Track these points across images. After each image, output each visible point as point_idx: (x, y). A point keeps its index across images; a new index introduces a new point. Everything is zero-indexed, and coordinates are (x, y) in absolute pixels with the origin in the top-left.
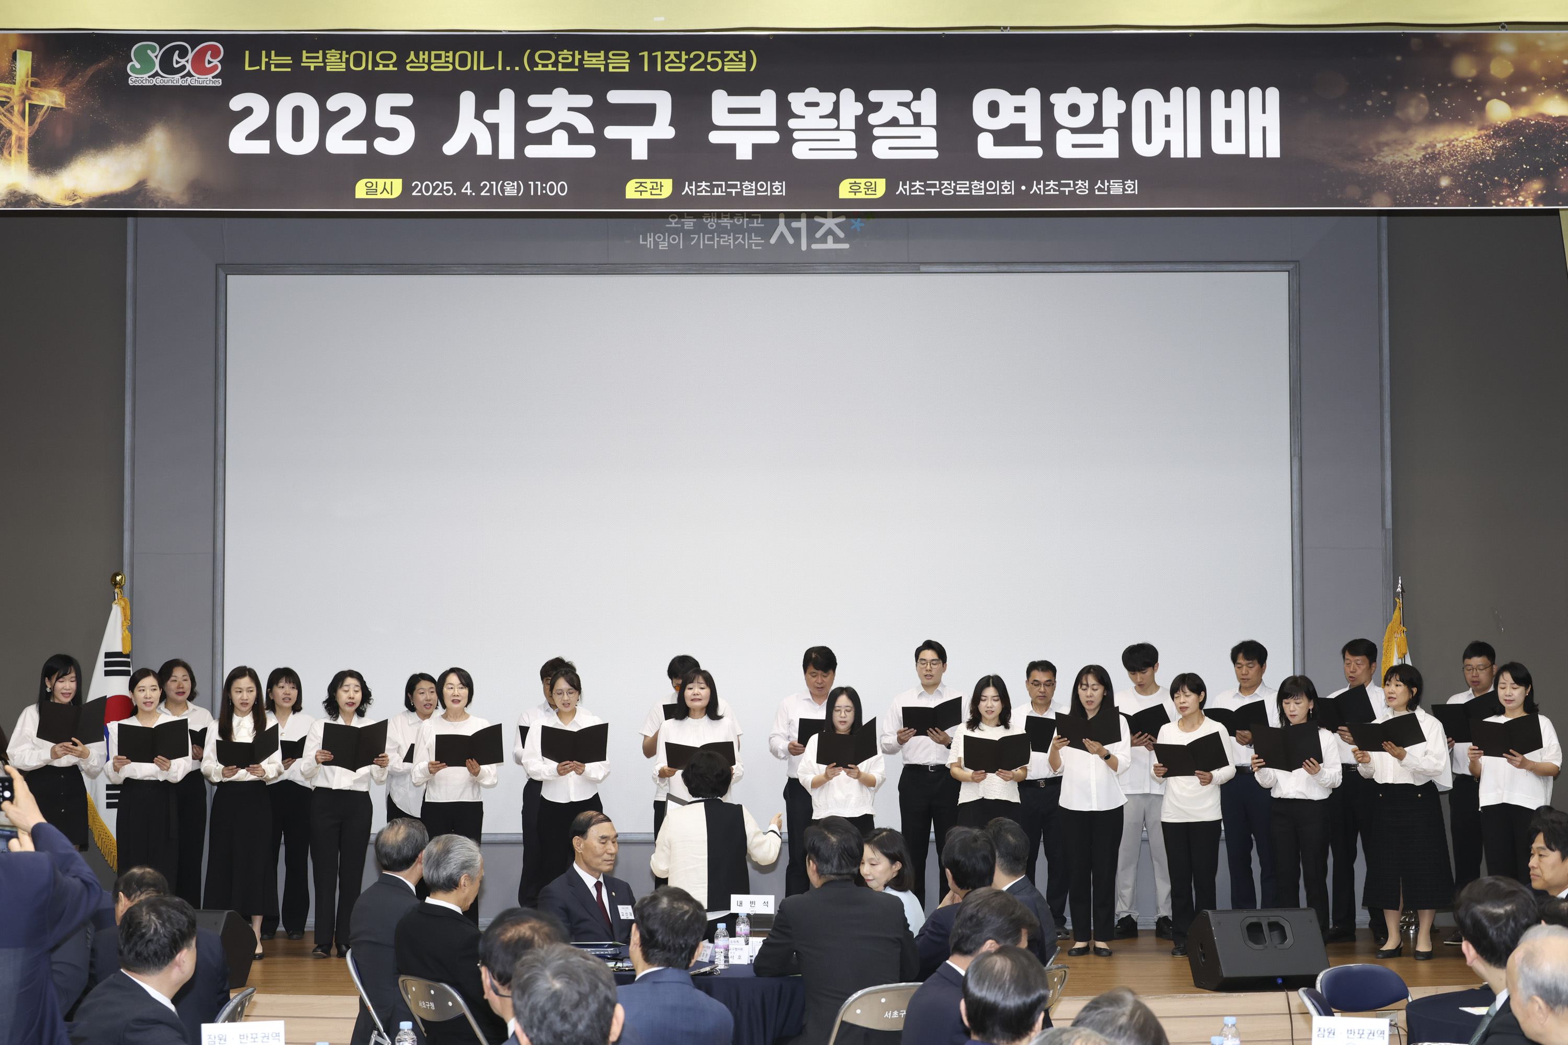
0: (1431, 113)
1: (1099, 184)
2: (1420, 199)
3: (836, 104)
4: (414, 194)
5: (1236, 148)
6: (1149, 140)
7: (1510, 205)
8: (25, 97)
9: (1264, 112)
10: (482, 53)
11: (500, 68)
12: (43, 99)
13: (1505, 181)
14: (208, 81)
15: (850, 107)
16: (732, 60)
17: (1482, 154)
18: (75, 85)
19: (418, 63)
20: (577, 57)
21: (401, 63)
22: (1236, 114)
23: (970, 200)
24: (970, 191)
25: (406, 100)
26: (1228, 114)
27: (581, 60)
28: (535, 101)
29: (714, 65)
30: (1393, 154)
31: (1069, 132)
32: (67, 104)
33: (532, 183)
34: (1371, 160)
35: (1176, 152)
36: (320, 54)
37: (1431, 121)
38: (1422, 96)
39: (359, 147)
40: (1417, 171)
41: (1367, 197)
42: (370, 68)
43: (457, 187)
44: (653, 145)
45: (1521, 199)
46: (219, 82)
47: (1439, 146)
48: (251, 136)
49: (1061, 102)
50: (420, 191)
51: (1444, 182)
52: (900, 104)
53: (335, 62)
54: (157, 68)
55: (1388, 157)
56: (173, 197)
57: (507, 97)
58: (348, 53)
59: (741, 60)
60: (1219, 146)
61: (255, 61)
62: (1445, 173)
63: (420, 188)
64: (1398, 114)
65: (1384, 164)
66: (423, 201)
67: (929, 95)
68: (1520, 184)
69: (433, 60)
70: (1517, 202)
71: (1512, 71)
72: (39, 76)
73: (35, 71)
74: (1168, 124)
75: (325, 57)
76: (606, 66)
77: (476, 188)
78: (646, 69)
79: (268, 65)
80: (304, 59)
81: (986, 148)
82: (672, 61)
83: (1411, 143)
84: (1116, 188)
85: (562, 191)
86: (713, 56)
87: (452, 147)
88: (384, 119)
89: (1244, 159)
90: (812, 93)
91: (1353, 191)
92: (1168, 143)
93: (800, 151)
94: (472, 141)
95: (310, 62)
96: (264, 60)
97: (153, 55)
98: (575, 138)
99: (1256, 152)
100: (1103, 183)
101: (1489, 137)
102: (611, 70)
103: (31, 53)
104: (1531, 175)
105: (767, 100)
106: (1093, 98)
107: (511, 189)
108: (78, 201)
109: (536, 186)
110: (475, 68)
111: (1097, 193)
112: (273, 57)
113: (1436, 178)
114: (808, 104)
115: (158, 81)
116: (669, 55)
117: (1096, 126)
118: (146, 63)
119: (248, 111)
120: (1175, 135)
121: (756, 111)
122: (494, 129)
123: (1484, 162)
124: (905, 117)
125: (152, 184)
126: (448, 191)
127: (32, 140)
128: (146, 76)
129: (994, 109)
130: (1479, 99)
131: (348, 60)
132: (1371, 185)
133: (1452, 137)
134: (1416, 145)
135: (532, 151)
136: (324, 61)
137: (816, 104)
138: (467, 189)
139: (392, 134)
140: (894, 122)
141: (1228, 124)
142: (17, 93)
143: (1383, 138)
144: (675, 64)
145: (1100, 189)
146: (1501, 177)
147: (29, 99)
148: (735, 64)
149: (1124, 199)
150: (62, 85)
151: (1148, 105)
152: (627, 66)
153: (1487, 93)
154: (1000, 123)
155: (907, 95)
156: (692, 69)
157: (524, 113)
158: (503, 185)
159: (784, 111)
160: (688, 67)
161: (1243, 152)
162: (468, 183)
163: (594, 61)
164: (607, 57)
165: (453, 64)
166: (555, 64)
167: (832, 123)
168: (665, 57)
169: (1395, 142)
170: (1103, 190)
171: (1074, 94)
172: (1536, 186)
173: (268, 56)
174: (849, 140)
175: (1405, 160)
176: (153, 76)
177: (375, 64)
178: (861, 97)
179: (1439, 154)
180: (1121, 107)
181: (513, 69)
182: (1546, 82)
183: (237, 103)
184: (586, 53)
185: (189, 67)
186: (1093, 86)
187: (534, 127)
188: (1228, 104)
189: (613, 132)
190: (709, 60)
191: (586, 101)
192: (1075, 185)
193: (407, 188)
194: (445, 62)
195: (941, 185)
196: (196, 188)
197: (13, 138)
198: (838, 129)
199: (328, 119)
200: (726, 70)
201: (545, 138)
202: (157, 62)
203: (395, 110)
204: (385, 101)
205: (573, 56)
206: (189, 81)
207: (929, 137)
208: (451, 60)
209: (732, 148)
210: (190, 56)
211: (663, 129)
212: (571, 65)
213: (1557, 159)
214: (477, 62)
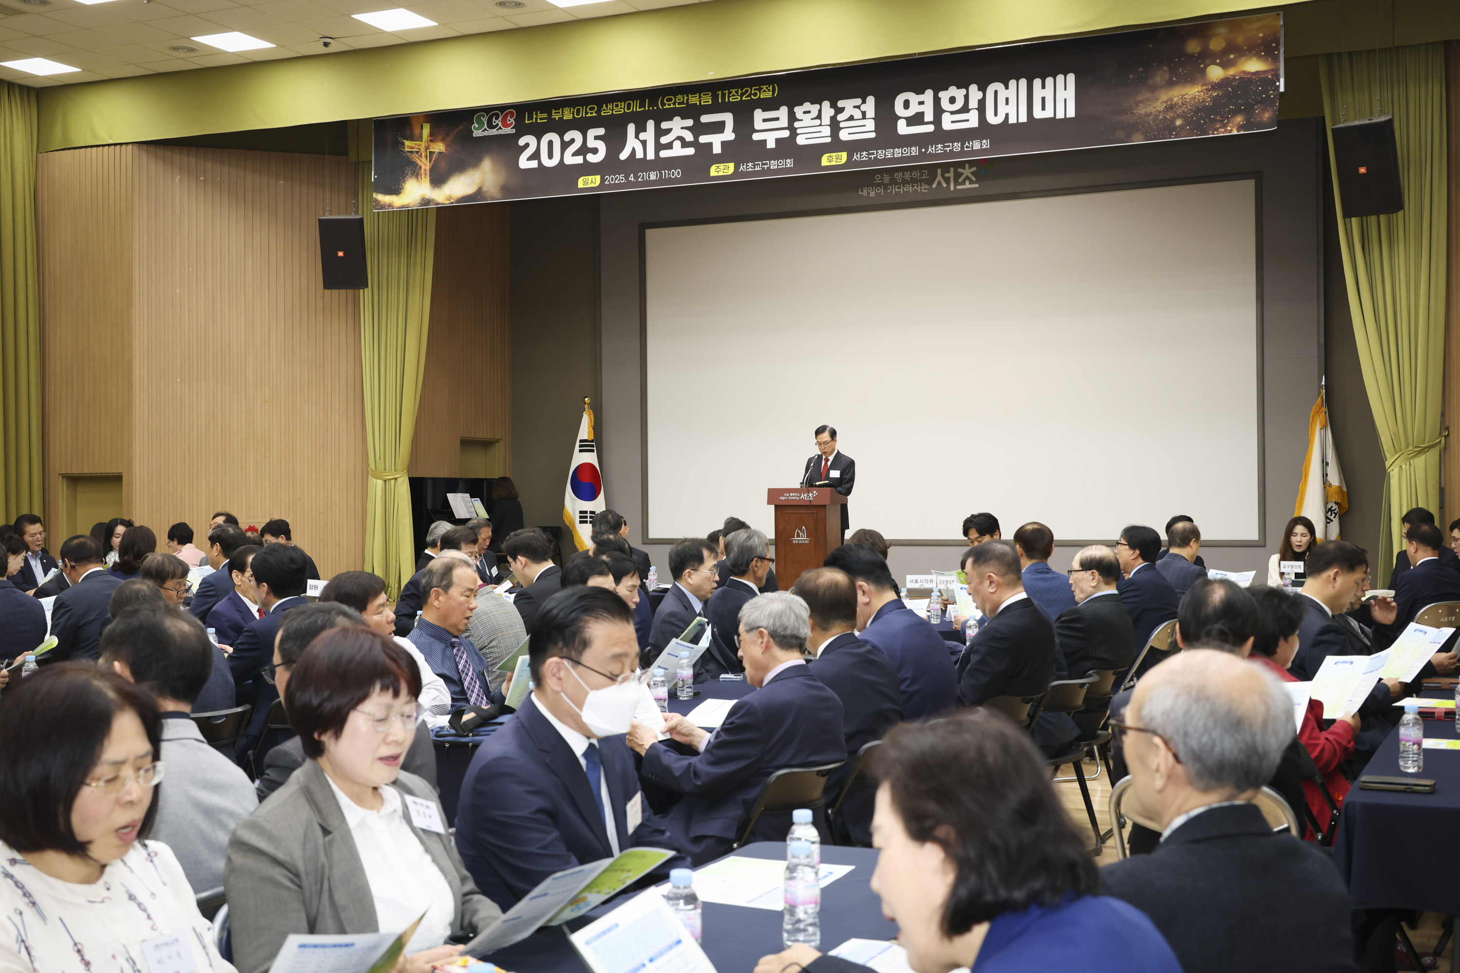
0: (1171, 79)
1: (967, 144)
2: (1163, 135)
3: (820, 111)
4: (606, 183)
5: (1048, 114)
6: (996, 114)
7: (1222, 133)
8: (427, 148)
9: (1065, 89)
10: (638, 101)
11: (647, 109)
12: (435, 148)
13: (1218, 118)
14: (509, 130)
15: (828, 111)
16: (765, 91)
17: (1203, 102)
18: (449, 139)
19: (607, 111)
20: (686, 98)
21: (599, 112)
22: (1048, 93)
23: (894, 160)
24: (894, 155)
25: (601, 131)
26: (1043, 93)
27: (687, 100)
28: (664, 125)
29: (755, 94)
30: (1146, 108)
31: (949, 114)
32: (446, 150)
33: (663, 172)
34: (1132, 113)
35: (1012, 120)
36: (561, 111)
37: (1170, 84)
38: (1165, 68)
39: (579, 160)
40: (1161, 117)
41: (1128, 138)
42: (584, 116)
43: (627, 178)
44: (724, 144)
45: (1229, 128)
46: (514, 131)
47: (1175, 99)
48: (529, 159)
49: (944, 96)
50: (609, 181)
51: (1178, 122)
52: (855, 107)
53: (568, 115)
54: (486, 126)
55: (1142, 110)
56: (495, 195)
57: (651, 124)
58: (574, 109)
59: (769, 90)
60: (1038, 114)
61: (530, 118)
62: (1179, 117)
63: (610, 179)
64: (1150, 82)
65: (1140, 115)
66: (611, 186)
67: (871, 100)
68: (1228, 119)
69: (614, 108)
70: (1226, 131)
71: (1224, 45)
72: (433, 137)
73: (432, 134)
74: (1007, 103)
75: (563, 112)
76: (700, 102)
77: (636, 177)
78: (720, 101)
79: (536, 119)
80: (553, 114)
81: (903, 128)
82: (734, 95)
83: (1157, 99)
84: (977, 145)
85: (678, 175)
86: (755, 90)
87: (624, 155)
88: (591, 143)
89: (1052, 121)
90: (807, 106)
91: (1120, 134)
92: (1007, 115)
93: (801, 140)
94: (634, 151)
95: (556, 116)
96: (535, 116)
97: (483, 120)
98: (685, 144)
99: (1060, 115)
100: (969, 143)
101: (1208, 90)
102: (702, 104)
103: (429, 124)
104: (1235, 113)
105: (783, 113)
106: (964, 91)
107: (653, 176)
108: (452, 201)
109: (665, 173)
110: (635, 110)
111: (965, 149)
112: (539, 115)
113: (1173, 120)
114: (805, 112)
115: (486, 133)
116: (732, 92)
117: (965, 109)
118: (481, 124)
119: (527, 145)
120: (1011, 110)
121: (777, 119)
122: (644, 143)
123: (1205, 107)
124: (857, 114)
125: (485, 189)
126: (622, 180)
127: (431, 170)
128: (480, 131)
129: (906, 105)
130: (1202, 66)
131: (573, 112)
132: (1131, 129)
133: (1184, 93)
134: (1161, 100)
135: (664, 154)
136: (562, 115)
137: (809, 112)
138: (632, 178)
139: (595, 151)
140: (851, 118)
141: (1043, 99)
142: (423, 146)
143: (1140, 98)
144: (735, 97)
145: (967, 147)
146: (1216, 116)
147: (429, 149)
148: (766, 94)
149: (982, 151)
150: (443, 140)
151: (996, 92)
152: (710, 100)
153: (1207, 62)
154: (910, 113)
155: (858, 101)
156: (744, 99)
157: (660, 133)
158: (649, 174)
159: (792, 118)
160: (741, 97)
161: (1052, 116)
162: (632, 175)
163: (694, 100)
164: (700, 97)
165: (624, 109)
166: (674, 104)
167: (818, 122)
168: (730, 93)
169: (1147, 100)
170: (969, 147)
171: (953, 91)
172: (1239, 119)
173: (536, 114)
174: (827, 131)
175: (1153, 110)
176: (483, 131)
177: (587, 113)
178: (833, 105)
179: (1175, 104)
180: (980, 95)
181: (653, 108)
182: (1247, 50)
183: (522, 142)
184: (690, 96)
185: (500, 124)
186: (963, 84)
187: (664, 140)
188: (1043, 87)
189: (703, 139)
190: (753, 92)
191: (690, 123)
192: (953, 146)
193: (603, 180)
194: (619, 109)
195: (877, 153)
196: (505, 189)
197: (423, 170)
198: (821, 125)
199: (565, 145)
200: (761, 97)
201: (669, 146)
202: (486, 123)
203: (597, 138)
204: (592, 133)
205: (683, 98)
206: (501, 132)
207: (870, 125)
208: (623, 107)
209: (764, 142)
210: (500, 119)
211: (729, 135)
212: (682, 103)
213: (1253, 100)
214: (636, 107)
